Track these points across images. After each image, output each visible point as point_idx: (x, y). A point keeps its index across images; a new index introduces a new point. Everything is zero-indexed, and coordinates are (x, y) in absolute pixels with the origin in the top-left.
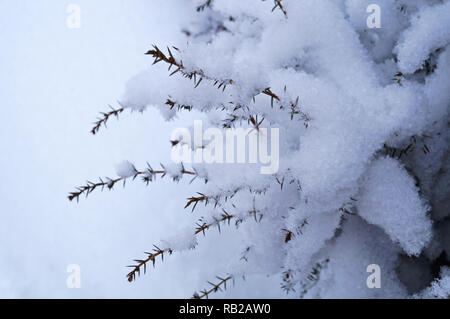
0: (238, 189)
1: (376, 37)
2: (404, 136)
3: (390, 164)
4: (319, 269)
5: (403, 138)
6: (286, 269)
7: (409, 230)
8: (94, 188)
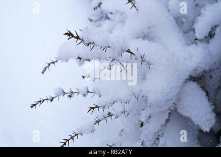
0: (115, 102)
1: (184, 20)
2: (200, 71)
3: (193, 85)
4: (159, 137)
5: (199, 72)
6: (142, 140)
7: (204, 119)
8: (43, 101)
